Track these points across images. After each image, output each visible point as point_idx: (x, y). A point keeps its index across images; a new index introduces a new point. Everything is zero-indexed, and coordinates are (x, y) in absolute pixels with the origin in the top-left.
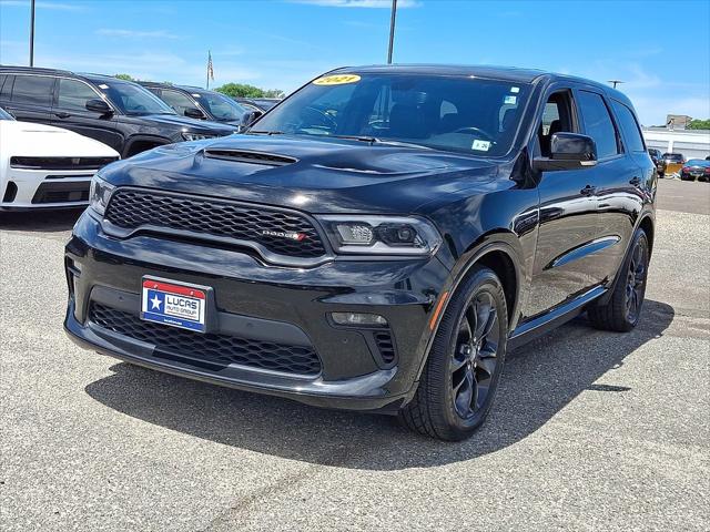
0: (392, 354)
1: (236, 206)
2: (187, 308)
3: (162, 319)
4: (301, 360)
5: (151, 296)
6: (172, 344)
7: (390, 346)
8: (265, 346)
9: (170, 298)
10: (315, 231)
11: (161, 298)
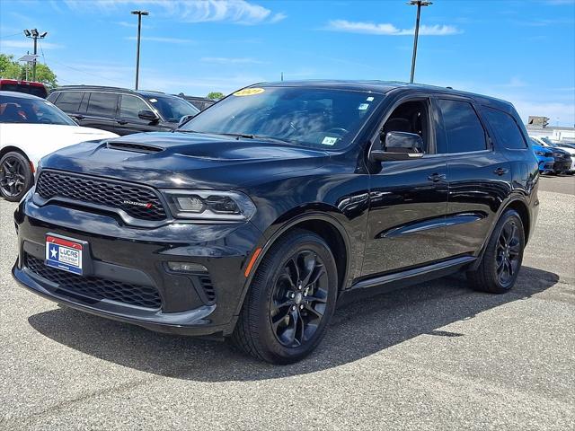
0: (212, 294)
1: (109, 182)
2: (72, 257)
3: (57, 264)
4: (148, 297)
5: (51, 248)
6: (69, 284)
7: (211, 288)
8: (125, 286)
9: (62, 249)
10: (159, 201)
11: (57, 250)
